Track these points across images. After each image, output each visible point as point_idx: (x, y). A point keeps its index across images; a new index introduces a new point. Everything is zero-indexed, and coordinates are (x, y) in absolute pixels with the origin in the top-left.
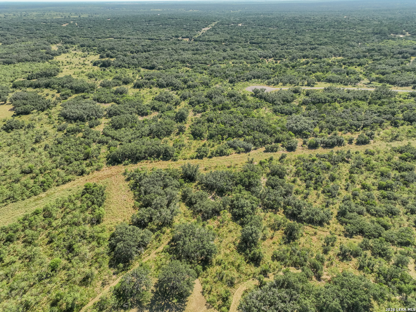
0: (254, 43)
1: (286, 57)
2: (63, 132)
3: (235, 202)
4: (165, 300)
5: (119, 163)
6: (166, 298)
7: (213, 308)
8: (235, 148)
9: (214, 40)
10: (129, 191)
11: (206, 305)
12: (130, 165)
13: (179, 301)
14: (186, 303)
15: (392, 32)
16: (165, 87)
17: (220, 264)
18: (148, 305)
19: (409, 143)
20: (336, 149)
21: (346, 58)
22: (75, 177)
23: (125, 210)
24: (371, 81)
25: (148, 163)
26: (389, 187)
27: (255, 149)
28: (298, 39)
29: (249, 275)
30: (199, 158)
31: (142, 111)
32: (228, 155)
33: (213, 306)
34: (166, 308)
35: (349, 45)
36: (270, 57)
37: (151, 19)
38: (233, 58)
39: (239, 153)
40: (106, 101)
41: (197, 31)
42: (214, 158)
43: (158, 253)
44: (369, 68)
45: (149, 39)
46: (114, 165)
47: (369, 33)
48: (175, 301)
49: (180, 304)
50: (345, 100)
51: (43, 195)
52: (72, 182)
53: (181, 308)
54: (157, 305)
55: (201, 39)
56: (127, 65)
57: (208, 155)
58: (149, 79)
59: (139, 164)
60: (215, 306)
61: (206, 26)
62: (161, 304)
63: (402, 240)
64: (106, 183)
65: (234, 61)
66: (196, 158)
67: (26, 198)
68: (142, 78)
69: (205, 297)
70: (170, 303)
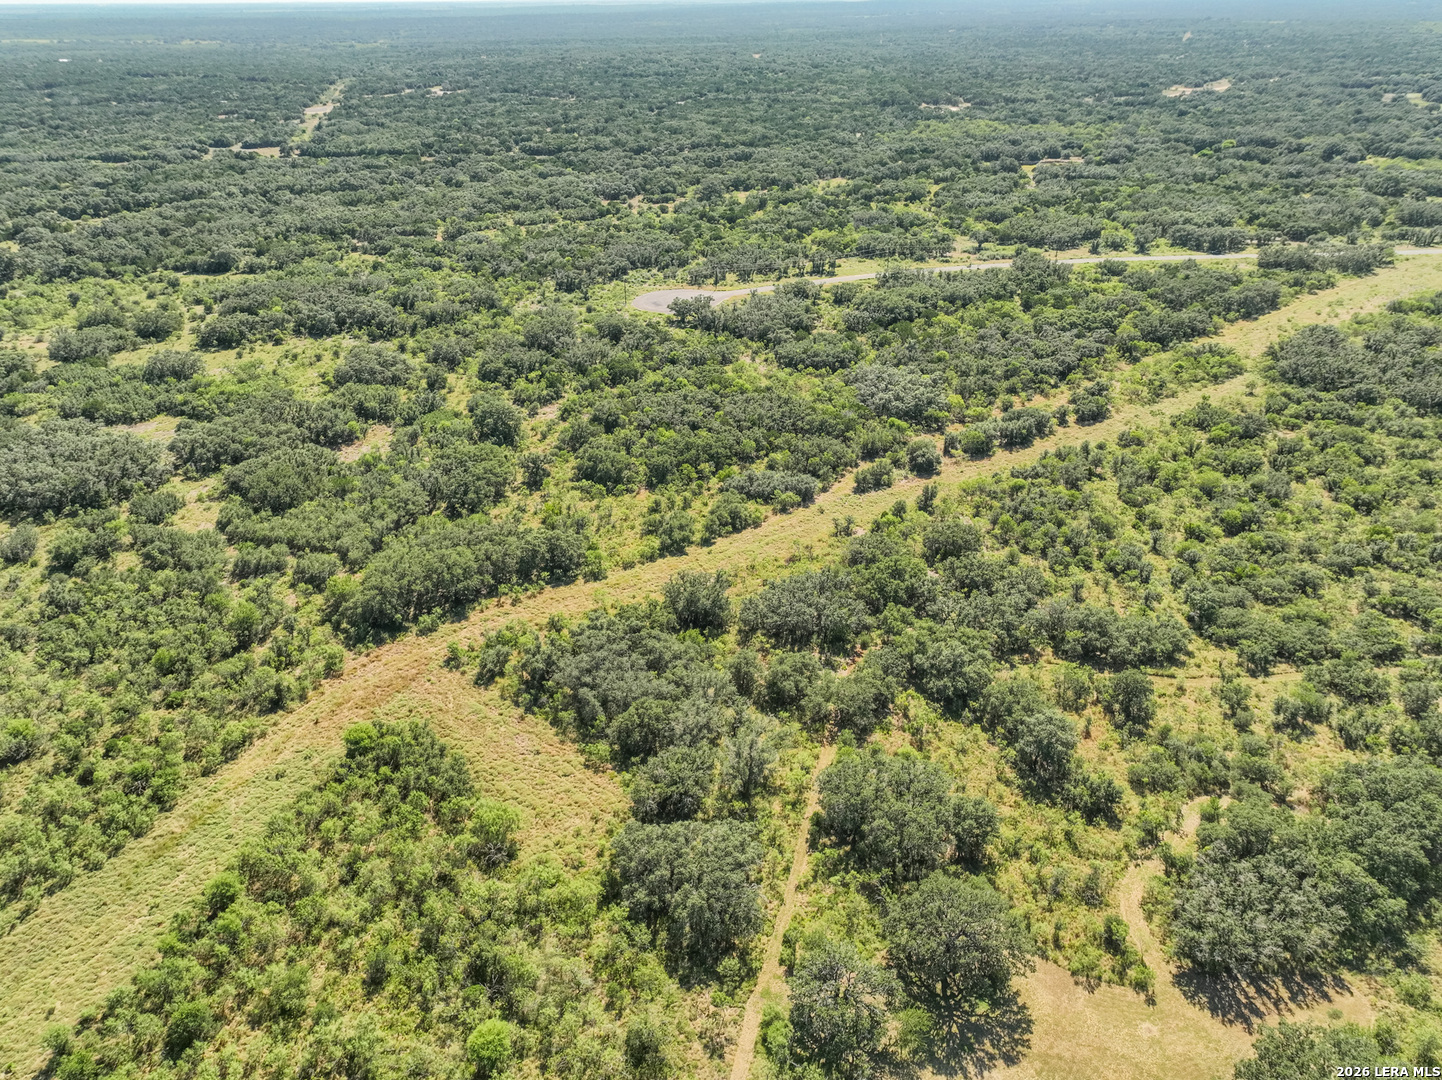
0: (538, 152)
1: (679, 189)
2: (34, 565)
3: (919, 659)
4: (951, 1016)
5: (395, 629)
6: (948, 1008)
7: (1103, 984)
8: (767, 498)
9: (387, 147)
10: (522, 718)
11: (1077, 983)
12: (445, 628)
13: (995, 1004)
14: (1020, 1001)
15: (921, 97)
16: (333, 332)
17: (1016, 855)
18: (915, 1052)
19: (1204, 398)
20: (1040, 446)
21: (859, 181)
22: (259, 722)
23: (566, 783)
24: (980, 242)
25: (507, 607)
26: (1250, 521)
27: (824, 490)
28: (674, 131)
29: (1119, 858)
30: (673, 554)
31: (325, 428)
32: (756, 524)
33: (1100, 978)
34: (976, 1038)
35: (833, 140)
36: (631, 196)
37: (50, 80)
38: (509, 208)
39: (784, 510)
40: (135, 414)
41: (287, 119)
42: (721, 543)
43: (806, 884)
44: (948, 204)
45: (106, 158)
46: (379, 642)
47: (865, 104)
48: (983, 1007)
49: (1006, 1012)
50: (959, 303)
51: (169, 824)
52: (258, 743)
53: (1019, 1021)
54: (943, 1042)
55: (330, 148)
56: (99, 266)
57: (697, 537)
58: (251, 311)
59: (474, 616)
60: (1105, 977)
61: (314, 100)
62: (950, 1032)
63: (1384, 647)
64: (404, 711)
65: (518, 215)
66: (662, 556)
67: (102, 856)
68: (209, 310)
69: (1056, 962)
70: (973, 1019)
